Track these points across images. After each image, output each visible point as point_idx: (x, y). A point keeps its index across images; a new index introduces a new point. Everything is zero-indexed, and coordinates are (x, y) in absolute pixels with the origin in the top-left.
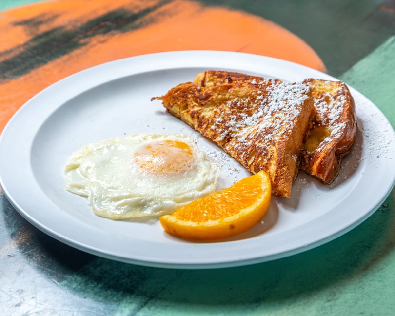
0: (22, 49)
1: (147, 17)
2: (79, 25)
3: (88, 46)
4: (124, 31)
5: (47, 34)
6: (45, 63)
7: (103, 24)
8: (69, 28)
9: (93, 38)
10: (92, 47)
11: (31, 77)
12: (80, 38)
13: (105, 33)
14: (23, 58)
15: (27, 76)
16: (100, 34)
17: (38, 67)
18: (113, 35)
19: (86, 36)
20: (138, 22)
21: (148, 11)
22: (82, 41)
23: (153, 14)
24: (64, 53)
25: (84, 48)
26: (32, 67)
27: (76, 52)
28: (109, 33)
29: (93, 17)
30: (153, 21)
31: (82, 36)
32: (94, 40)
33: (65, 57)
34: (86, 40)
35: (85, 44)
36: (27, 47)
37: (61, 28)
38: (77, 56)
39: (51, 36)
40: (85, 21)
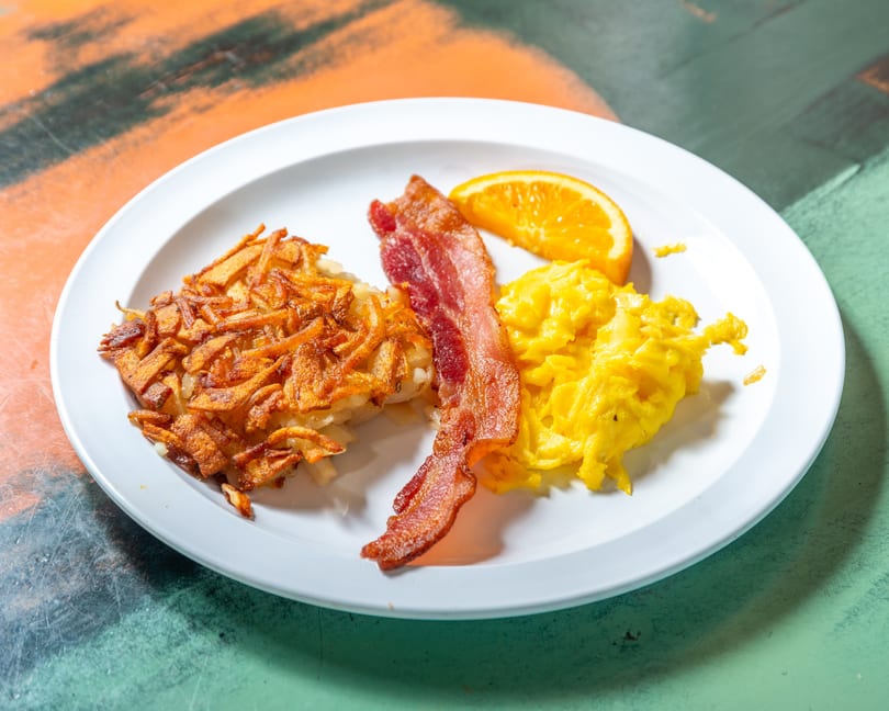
0: (25, 111)
1: (321, 46)
2: (166, 52)
3: (168, 117)
4: (259, 83)
5: (91, 70)
6: (65, 155)
7: (219, 55)
8: (143, 59)
9: (184, 96)
10: (174, 120)
11: (25, 193)
12: (159, 93)
13: (214, 83)
14: (22, 138)
15: (18, 189)
16: (204, 85)
17: (46, 167)
18: (232, 90)
19: (172, 90)
20: (295, 58)
21: (329, 26)
22: (159, 103)
23: (335, 38)
24: (112, 133)
25: (156, 123)
26: (33, 164)
27: (140, 132)
28: (224, 85)
29: (204, 30)
30: (329, 60)
31: (162, 86)
32: (185, 102)
33: (109, 146)
34: (170, 99)
35: (164, 111)
36: (38, 105)
37: (127, 57)
38: (136, 144)
39: (98, 79)
40: (182, 42)
